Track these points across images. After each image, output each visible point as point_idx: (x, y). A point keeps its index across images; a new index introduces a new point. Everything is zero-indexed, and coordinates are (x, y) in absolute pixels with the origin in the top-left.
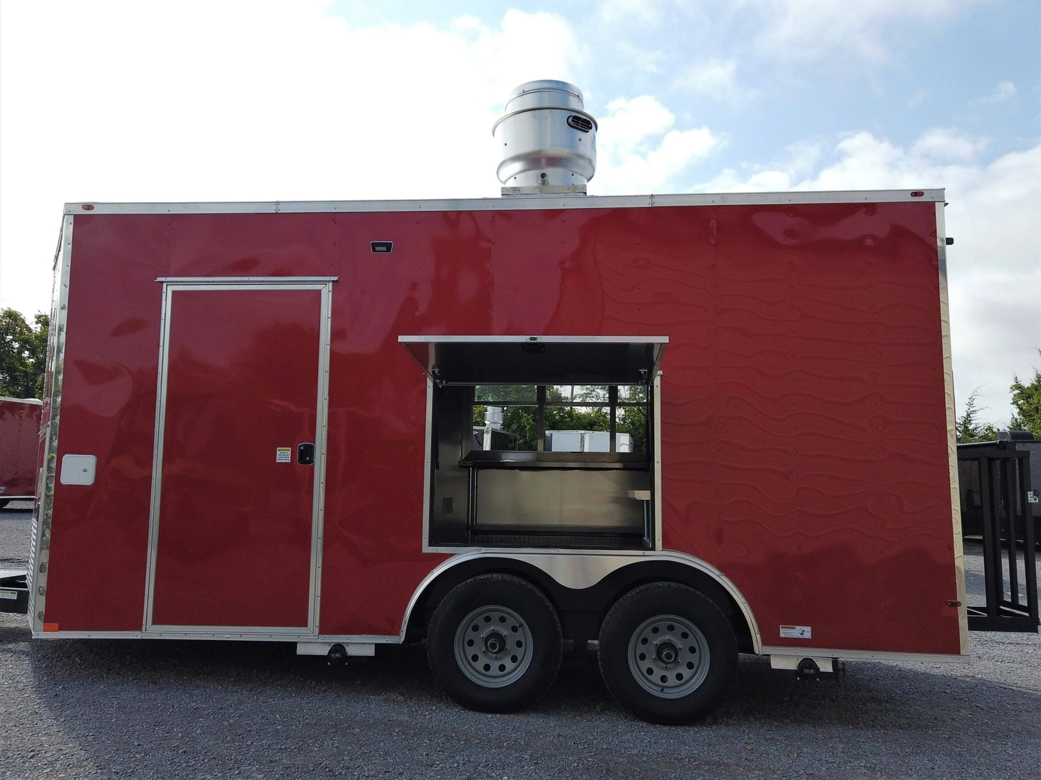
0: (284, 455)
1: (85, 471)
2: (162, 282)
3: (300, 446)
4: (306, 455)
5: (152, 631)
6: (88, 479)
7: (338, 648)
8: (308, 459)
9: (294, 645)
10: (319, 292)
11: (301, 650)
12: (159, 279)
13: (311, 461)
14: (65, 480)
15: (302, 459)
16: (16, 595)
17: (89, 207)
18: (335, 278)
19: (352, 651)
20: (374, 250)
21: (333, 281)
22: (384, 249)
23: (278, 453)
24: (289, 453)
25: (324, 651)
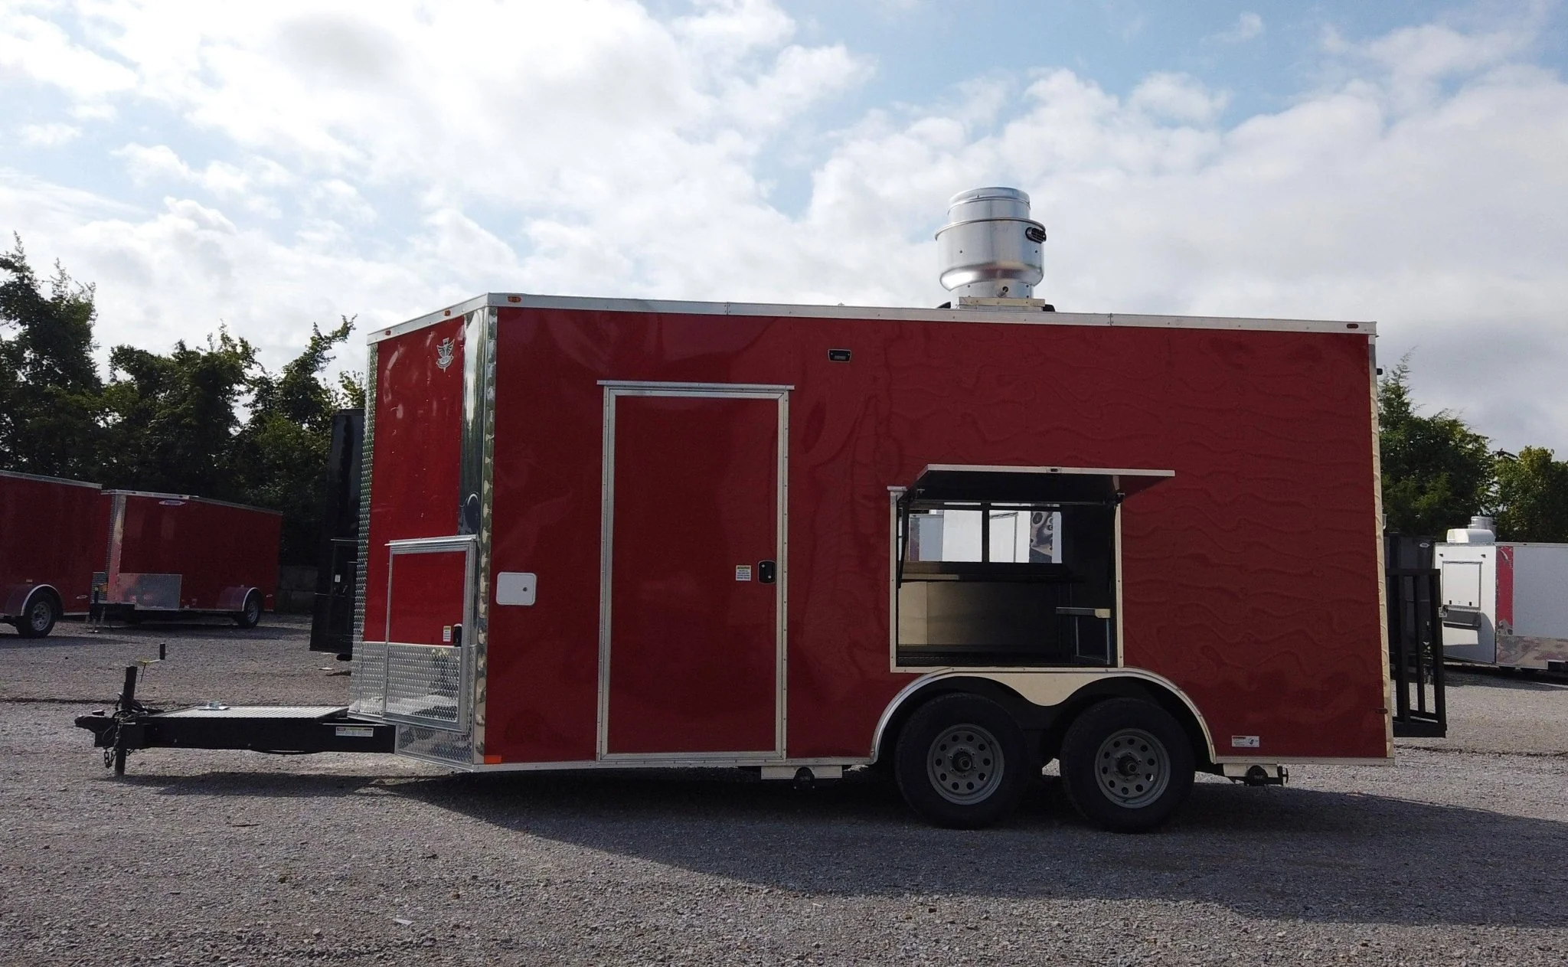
0: (744, 574)
1: (525, 589)
2: (603, 386)
3: (761, 564)
4: (766, 573)
5: (606, 759)
6: (528, 599)
7: (804, 771)
8: (770, 577)
9: (758, 769)
10: (776, 401)
11: (766, 774)
12: (599, 382)
13: (774, 579)
14: (502, 599)
15: (764, 579)
16: (372, 732)
17: (514, 298)
18: (792, 387)
19: (817, 774)
20: (832, 358)
21: (790, 391)
22: (844, 358)
23: (737, 571)
24: (749, 571)
25: (790, 774)
